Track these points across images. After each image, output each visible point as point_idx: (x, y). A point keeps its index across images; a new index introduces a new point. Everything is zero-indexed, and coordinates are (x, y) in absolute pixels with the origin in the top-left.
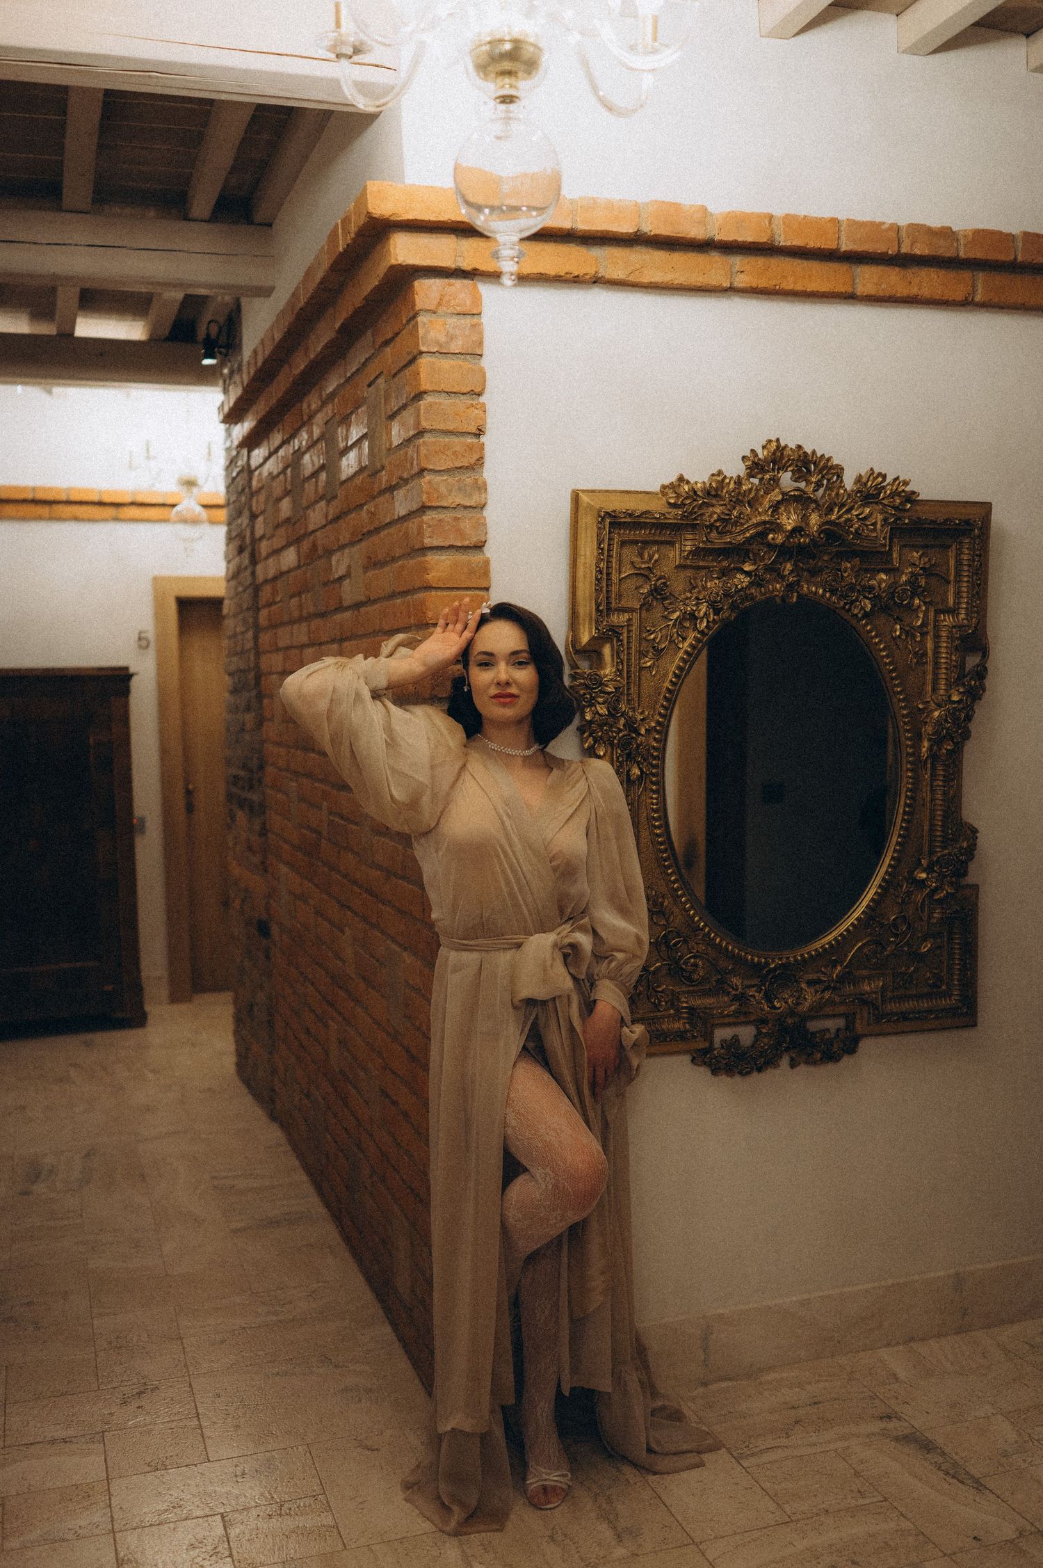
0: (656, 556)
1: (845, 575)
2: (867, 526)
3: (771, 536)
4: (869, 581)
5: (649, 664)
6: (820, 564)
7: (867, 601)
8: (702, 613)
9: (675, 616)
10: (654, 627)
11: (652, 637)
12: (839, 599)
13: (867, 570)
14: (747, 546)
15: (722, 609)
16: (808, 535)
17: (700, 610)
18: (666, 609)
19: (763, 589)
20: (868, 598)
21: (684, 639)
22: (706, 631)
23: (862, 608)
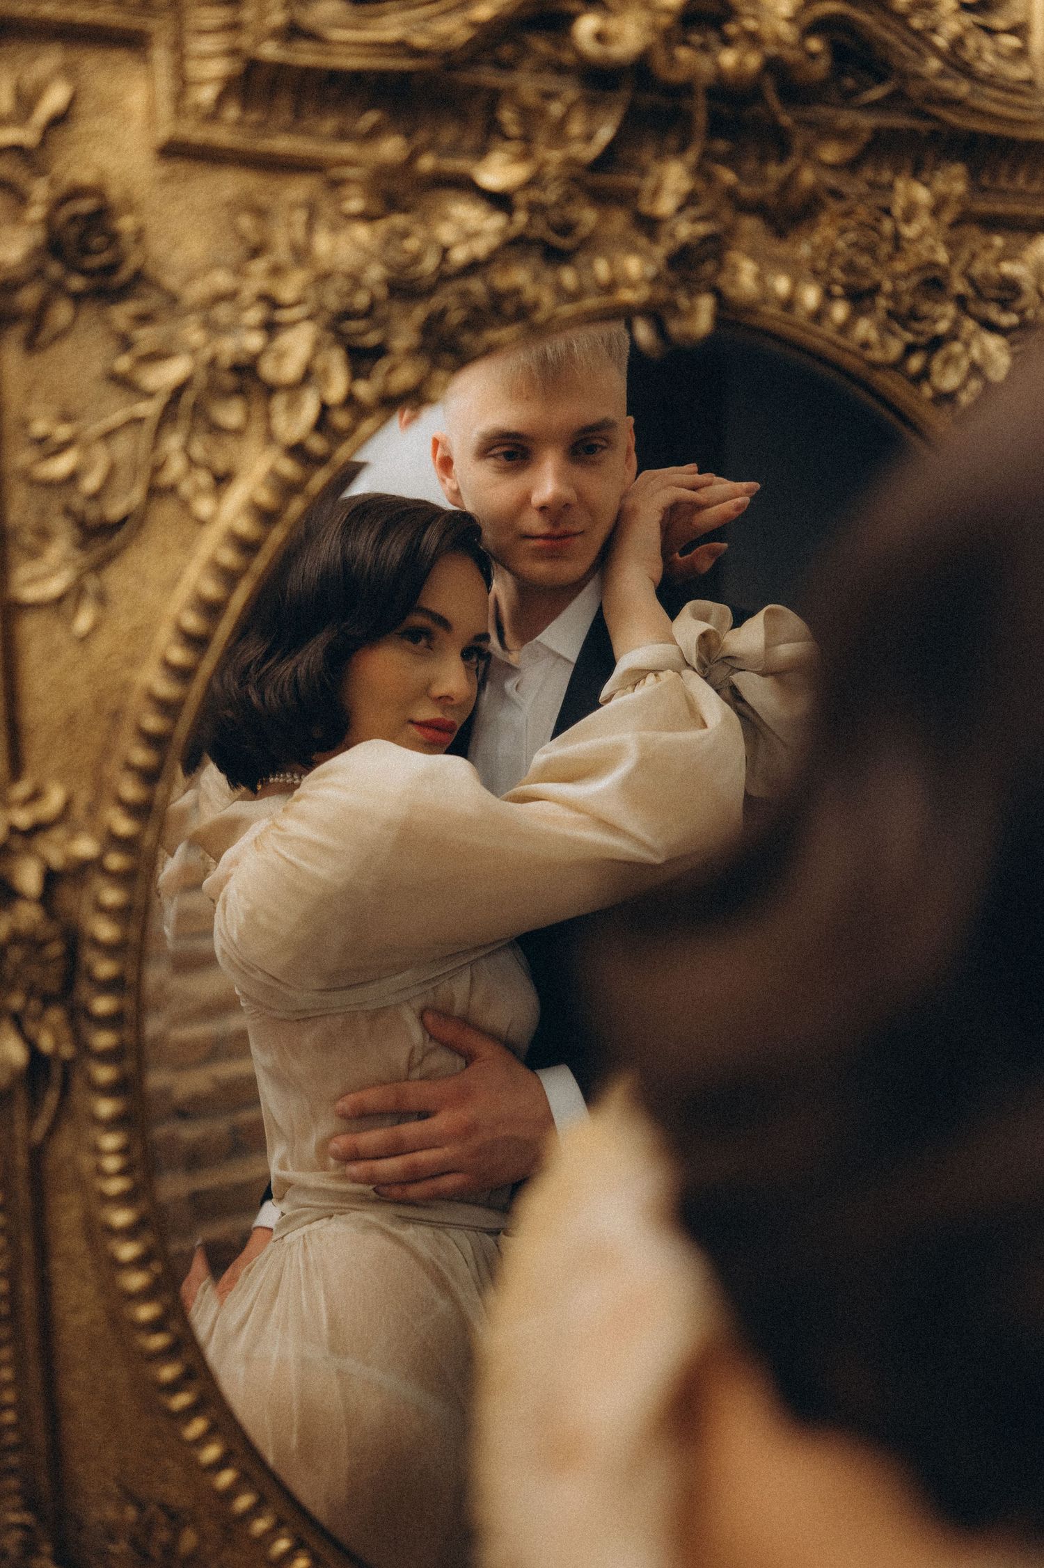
0: (56, 98)
1: (910, 231)
2: (991, 32)
3: (587, 26)
4: (998, 261)
5: (55, 586)
6: (808, 177)
7: (993, 343)
8: (290, 370)
9: (173, 371)
10: (66, 418)
11: (61, 466)
12: (884, 329)
13: (992, 223)
14: (488, 76)
15: (380, 351)
16: (754, 39)
17: (281, 356)
18: (126, 343)
19: (568, 277)
20: (990, 327)
21: (222, 480)
22: (317, 444)
23: (976, 370)
